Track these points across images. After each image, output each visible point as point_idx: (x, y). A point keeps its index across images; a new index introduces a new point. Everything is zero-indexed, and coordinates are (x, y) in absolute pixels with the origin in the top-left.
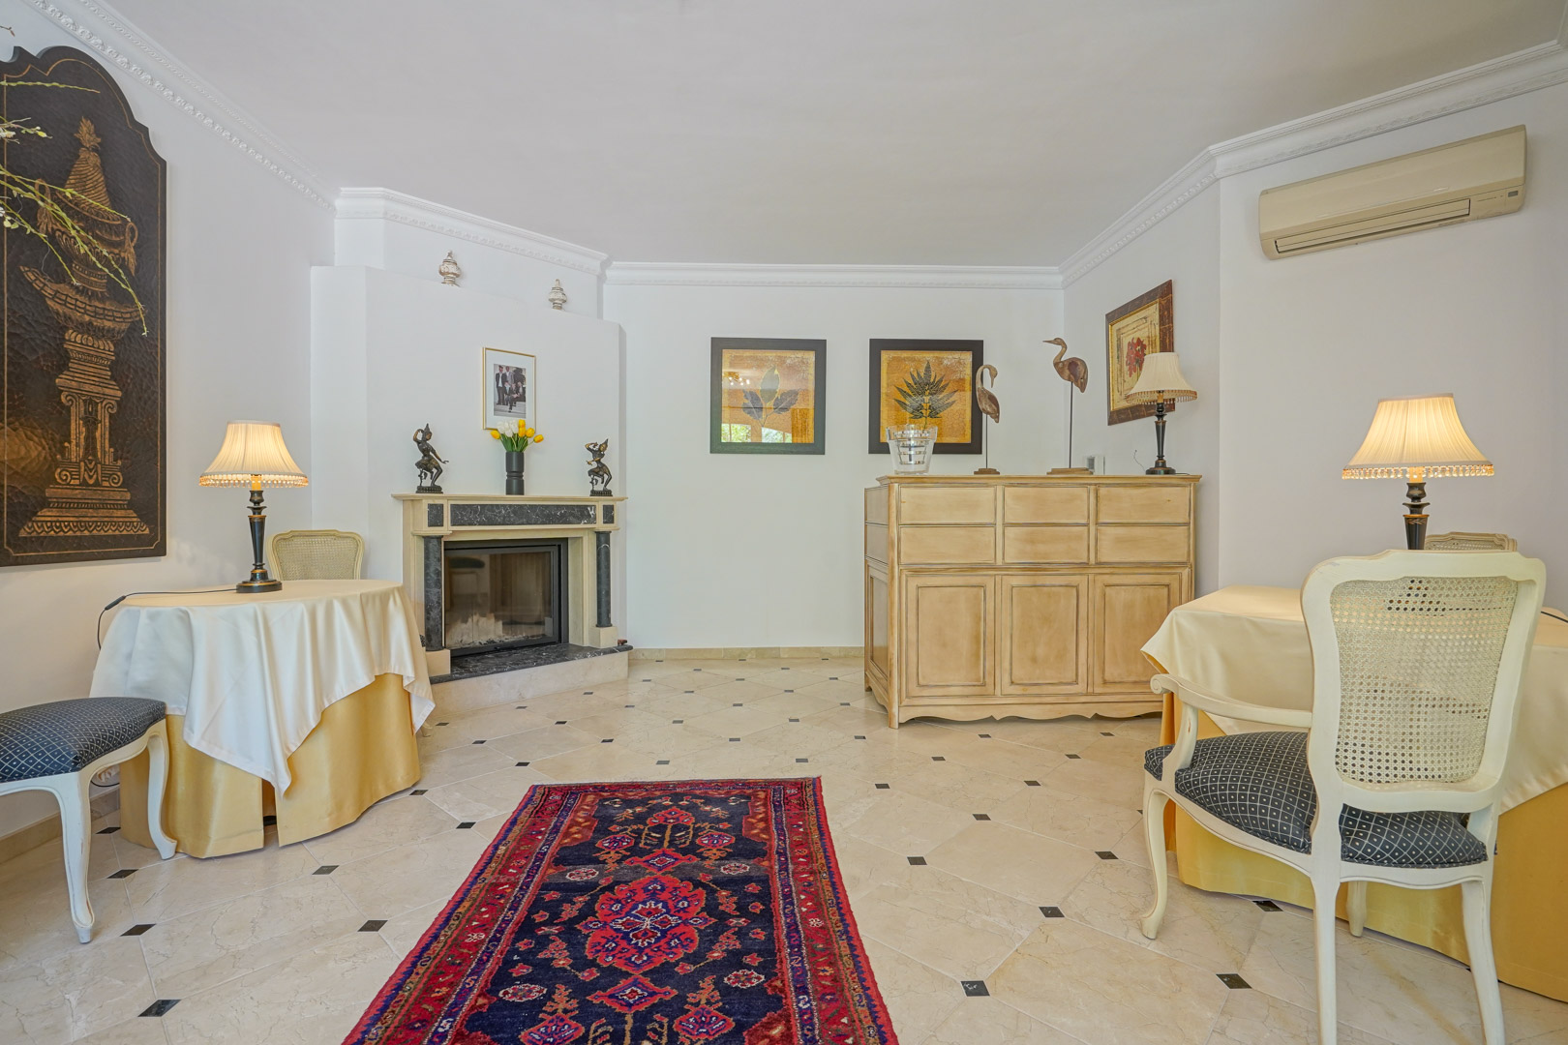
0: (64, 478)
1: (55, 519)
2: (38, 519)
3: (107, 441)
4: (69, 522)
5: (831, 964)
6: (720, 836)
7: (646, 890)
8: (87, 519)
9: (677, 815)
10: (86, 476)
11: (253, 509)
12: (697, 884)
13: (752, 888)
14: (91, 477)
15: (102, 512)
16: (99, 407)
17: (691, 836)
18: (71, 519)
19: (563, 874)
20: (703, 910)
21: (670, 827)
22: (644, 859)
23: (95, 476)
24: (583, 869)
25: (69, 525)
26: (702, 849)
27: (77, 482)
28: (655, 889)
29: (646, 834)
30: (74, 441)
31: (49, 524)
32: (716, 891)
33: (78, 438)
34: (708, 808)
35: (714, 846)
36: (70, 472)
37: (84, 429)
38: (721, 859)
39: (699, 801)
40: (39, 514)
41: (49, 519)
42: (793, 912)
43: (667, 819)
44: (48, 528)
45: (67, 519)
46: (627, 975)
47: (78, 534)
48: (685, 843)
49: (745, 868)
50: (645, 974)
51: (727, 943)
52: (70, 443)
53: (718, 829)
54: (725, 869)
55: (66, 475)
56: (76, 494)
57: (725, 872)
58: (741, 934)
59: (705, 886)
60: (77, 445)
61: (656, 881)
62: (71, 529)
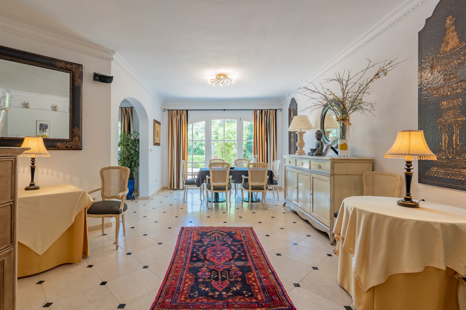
0: (440, 156)
1: (436, 171)
2: (431, 170)
3: (458, 141)
4: (441, 172)
5: (183, 246)
6: (202, 276)
7: (221, 259)
8: (449, 172)
9: (218, 286)
10: (448, 155)
11: (407, 169)
12: (208, 260)
13: (195, 259)
14: (450, 156)
15: (456, 170)
16: (454, 127)
17: (212, 276)
18: (443, 171)
19: (245, 264)
20: (207, 255)
21: (220, 280)
22: (225, 268)
23: (452, 155)
24: (240, 264)
25: (441, 173)
26: (208, 270)
27: (445, 157)
28: (219, 259)
29: (227, 276)
30: (444, 142)
31: (434, 172)
32: (204, 258)
33: (445, 141)
34: (207, 289)
35: (204, 272)
36: (442, 154)
37: (448, 137)
38: (202, 267)
39: (211, 294)
40: (431, 168)
41: (434, 170)
42: (187, 254)
43: (222, 284)
44: (434, 173)
45: (441, 171)
46: (220, 245)
47: (445, 177)
48: (214, 273)
49: (196, 264)
50: (216, 245)
51: (201, 249)
52: (442, 143)
53: (203, 278)
54: (201, 264)
55: (440, 155)
56: (444, 162)
57: (201, 263)
58: (199, 250)
59: (207, 260)
60: (445, 143)
61: (219, 261)
62: (442, 175)
